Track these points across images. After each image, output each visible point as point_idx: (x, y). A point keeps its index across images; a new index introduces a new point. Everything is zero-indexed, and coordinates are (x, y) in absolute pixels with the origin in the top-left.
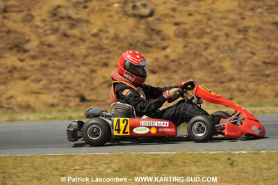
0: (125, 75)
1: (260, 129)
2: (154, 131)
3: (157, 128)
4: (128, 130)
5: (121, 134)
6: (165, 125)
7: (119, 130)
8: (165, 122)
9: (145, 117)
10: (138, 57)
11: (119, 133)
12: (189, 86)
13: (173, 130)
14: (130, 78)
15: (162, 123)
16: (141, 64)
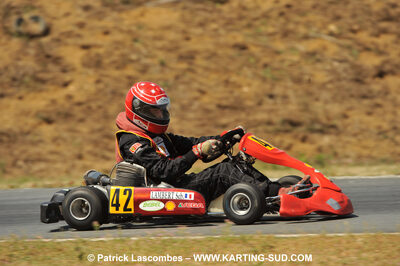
0: (135, 121)
1: (340, 203)
2: (171, 207)
3: (177, 202)
4: (131, 205)
5: (121, 211)
6: (188, 198)
7: (117, 206)
8: (188, 194)
9: (163, 185)
10: (153, 91)
11: (117, 209)
12: (237, 136)
13: (201, 206)
14: (143, 125)
15: (183, 194)
16: (159, 102)
